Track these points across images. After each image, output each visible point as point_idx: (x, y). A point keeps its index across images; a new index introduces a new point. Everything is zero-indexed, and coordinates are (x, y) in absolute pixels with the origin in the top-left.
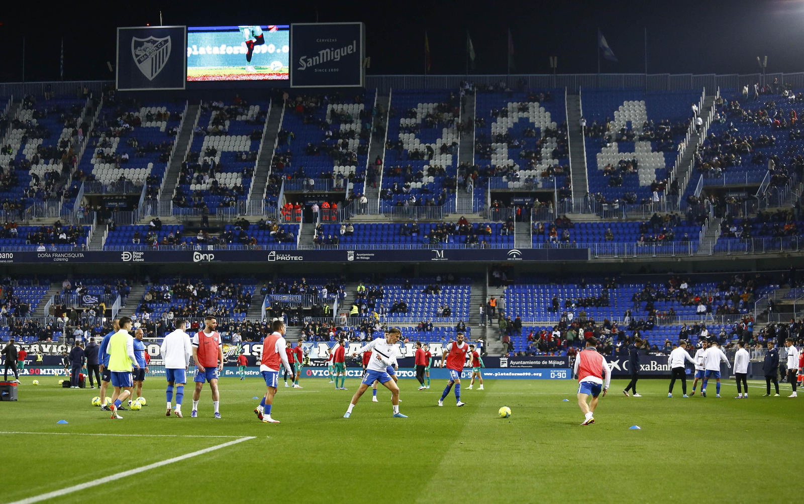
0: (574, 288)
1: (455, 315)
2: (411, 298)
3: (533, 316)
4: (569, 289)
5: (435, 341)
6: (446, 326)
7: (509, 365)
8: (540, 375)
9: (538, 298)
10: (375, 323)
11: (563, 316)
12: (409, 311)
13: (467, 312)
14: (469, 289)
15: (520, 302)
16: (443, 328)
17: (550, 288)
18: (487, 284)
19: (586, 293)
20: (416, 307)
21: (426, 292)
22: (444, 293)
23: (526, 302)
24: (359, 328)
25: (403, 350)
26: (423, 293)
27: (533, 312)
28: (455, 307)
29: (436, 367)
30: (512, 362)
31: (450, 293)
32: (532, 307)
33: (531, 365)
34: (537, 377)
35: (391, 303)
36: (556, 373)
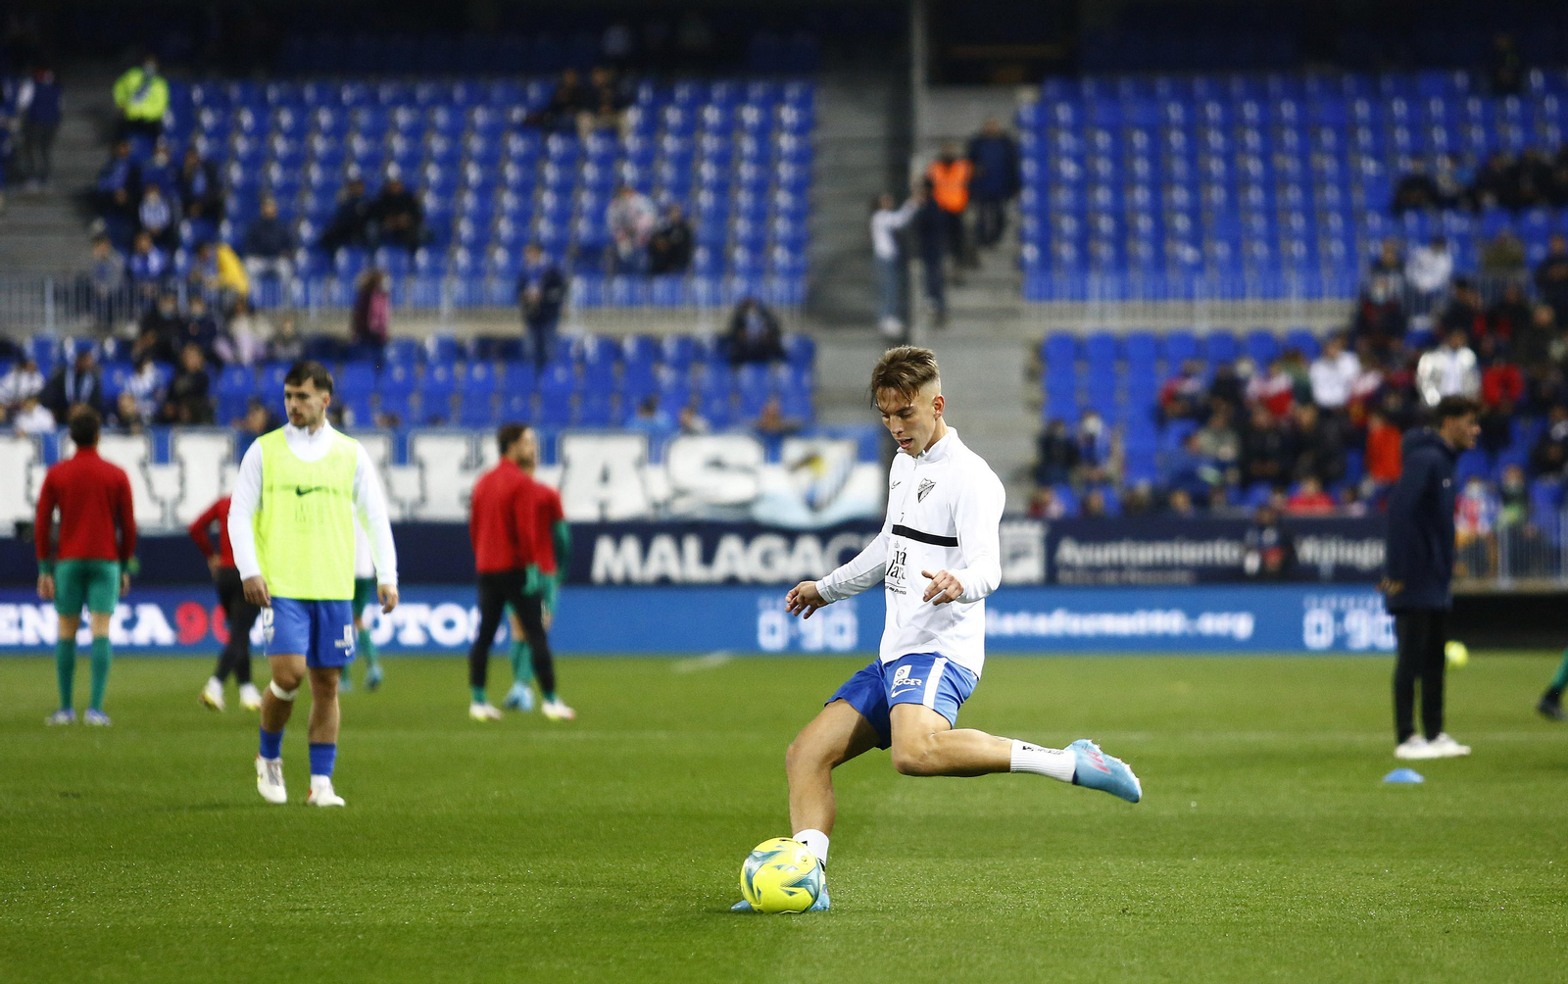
0: (1451, 96)
1: (720, 266)
2: (452, 161)
3: (1198, 267)
4: (1416, 100)
5: (602, 421)
6: (668, 330)
7: (1052, 566)
8: (1242, 625)
9: (1229, 157)
10: (230, 314)
11: (1379, 266)
12: (440, 238)
13: (795, 245)
14: (803, 103)
15: (1121, 183)
16: (650, 348)
17: (1300, 97)
18: (918, 75)
19: (1526, 122)
20: (484, 220)
21: (539, 125)
22: (651, 127)
23: (1158, 183)
24: (125, 346)
25: (406, 480)
26: (523, 128)
27: (1195, 239)
28: (721, 214)
29: (609, 583)
30: (1070, 552)
31: (691, 128)
32: (1194, 212)
33: (1182, 567)
34: (1224, 643)
35: (326, 190)
36: (1339, 616)
